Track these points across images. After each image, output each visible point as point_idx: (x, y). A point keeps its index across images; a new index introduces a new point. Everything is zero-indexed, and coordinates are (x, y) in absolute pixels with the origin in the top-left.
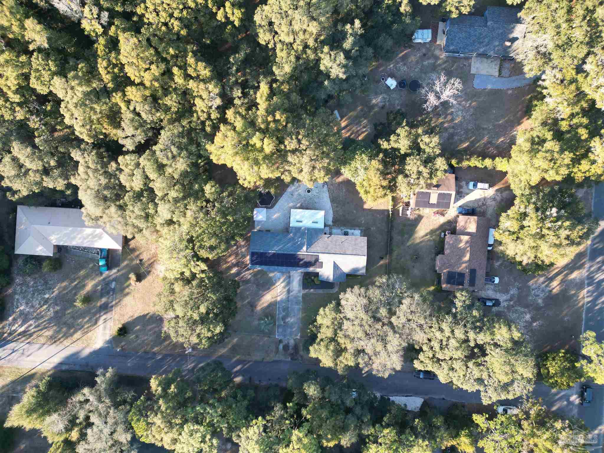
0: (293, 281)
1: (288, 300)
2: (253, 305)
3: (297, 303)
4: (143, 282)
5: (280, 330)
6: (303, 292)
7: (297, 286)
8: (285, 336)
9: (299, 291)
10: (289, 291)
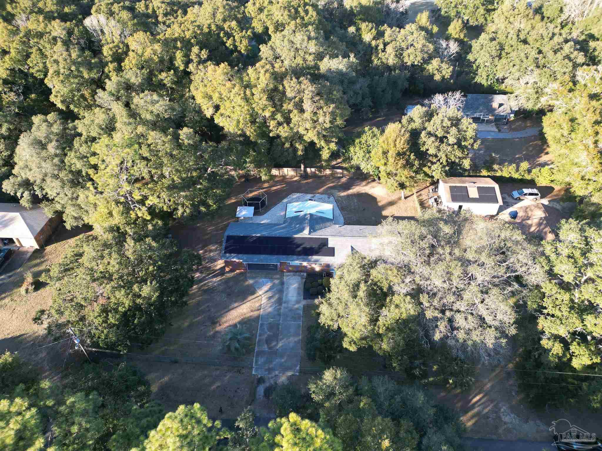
0: (288, 288)
1: (278, 313)
2: (214, 321)
3: (294, 319)
4: (41, 291)
5: (261, 360)
6: (304, 302)
7: (295, 295)
8: (270, 370)
9: (298, 302)
10: (280, 301)
